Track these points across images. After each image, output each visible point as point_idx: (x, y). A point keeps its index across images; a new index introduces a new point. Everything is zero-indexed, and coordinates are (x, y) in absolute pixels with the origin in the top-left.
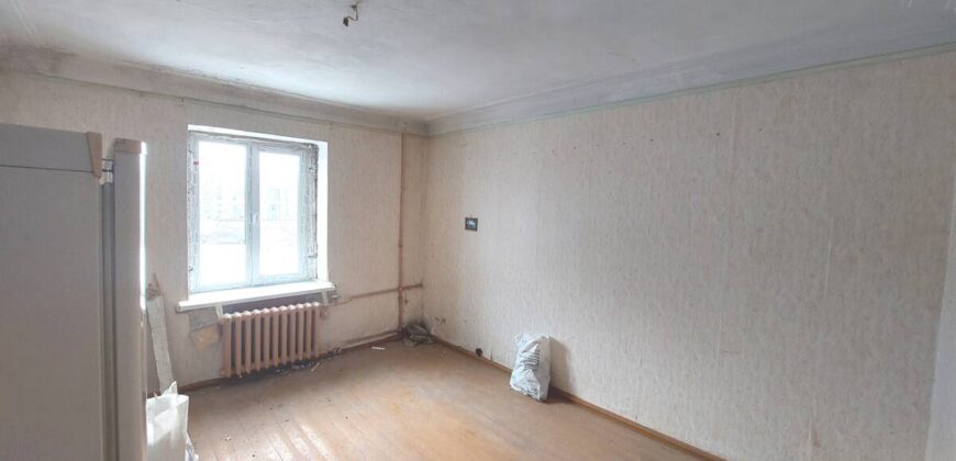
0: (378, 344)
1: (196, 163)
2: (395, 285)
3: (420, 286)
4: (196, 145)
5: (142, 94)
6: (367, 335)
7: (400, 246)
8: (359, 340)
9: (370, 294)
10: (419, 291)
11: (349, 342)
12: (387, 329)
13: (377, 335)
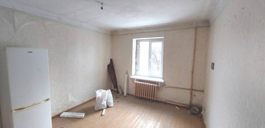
0: (178, 106)
1: (139, 47)
2: (189, 87)
3: (203, 91)
4: (139, 43)
5: (126, 34)
6: (175, 101)
7: (192, 73)
8: (172, 102)
9: (177, 88)
10: (201, 93)
11: (168, 101)
12: (184, 103)
13: (179, 103)
